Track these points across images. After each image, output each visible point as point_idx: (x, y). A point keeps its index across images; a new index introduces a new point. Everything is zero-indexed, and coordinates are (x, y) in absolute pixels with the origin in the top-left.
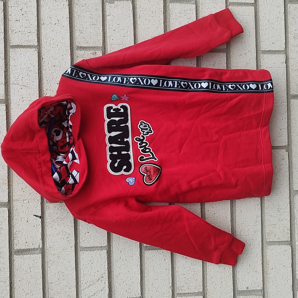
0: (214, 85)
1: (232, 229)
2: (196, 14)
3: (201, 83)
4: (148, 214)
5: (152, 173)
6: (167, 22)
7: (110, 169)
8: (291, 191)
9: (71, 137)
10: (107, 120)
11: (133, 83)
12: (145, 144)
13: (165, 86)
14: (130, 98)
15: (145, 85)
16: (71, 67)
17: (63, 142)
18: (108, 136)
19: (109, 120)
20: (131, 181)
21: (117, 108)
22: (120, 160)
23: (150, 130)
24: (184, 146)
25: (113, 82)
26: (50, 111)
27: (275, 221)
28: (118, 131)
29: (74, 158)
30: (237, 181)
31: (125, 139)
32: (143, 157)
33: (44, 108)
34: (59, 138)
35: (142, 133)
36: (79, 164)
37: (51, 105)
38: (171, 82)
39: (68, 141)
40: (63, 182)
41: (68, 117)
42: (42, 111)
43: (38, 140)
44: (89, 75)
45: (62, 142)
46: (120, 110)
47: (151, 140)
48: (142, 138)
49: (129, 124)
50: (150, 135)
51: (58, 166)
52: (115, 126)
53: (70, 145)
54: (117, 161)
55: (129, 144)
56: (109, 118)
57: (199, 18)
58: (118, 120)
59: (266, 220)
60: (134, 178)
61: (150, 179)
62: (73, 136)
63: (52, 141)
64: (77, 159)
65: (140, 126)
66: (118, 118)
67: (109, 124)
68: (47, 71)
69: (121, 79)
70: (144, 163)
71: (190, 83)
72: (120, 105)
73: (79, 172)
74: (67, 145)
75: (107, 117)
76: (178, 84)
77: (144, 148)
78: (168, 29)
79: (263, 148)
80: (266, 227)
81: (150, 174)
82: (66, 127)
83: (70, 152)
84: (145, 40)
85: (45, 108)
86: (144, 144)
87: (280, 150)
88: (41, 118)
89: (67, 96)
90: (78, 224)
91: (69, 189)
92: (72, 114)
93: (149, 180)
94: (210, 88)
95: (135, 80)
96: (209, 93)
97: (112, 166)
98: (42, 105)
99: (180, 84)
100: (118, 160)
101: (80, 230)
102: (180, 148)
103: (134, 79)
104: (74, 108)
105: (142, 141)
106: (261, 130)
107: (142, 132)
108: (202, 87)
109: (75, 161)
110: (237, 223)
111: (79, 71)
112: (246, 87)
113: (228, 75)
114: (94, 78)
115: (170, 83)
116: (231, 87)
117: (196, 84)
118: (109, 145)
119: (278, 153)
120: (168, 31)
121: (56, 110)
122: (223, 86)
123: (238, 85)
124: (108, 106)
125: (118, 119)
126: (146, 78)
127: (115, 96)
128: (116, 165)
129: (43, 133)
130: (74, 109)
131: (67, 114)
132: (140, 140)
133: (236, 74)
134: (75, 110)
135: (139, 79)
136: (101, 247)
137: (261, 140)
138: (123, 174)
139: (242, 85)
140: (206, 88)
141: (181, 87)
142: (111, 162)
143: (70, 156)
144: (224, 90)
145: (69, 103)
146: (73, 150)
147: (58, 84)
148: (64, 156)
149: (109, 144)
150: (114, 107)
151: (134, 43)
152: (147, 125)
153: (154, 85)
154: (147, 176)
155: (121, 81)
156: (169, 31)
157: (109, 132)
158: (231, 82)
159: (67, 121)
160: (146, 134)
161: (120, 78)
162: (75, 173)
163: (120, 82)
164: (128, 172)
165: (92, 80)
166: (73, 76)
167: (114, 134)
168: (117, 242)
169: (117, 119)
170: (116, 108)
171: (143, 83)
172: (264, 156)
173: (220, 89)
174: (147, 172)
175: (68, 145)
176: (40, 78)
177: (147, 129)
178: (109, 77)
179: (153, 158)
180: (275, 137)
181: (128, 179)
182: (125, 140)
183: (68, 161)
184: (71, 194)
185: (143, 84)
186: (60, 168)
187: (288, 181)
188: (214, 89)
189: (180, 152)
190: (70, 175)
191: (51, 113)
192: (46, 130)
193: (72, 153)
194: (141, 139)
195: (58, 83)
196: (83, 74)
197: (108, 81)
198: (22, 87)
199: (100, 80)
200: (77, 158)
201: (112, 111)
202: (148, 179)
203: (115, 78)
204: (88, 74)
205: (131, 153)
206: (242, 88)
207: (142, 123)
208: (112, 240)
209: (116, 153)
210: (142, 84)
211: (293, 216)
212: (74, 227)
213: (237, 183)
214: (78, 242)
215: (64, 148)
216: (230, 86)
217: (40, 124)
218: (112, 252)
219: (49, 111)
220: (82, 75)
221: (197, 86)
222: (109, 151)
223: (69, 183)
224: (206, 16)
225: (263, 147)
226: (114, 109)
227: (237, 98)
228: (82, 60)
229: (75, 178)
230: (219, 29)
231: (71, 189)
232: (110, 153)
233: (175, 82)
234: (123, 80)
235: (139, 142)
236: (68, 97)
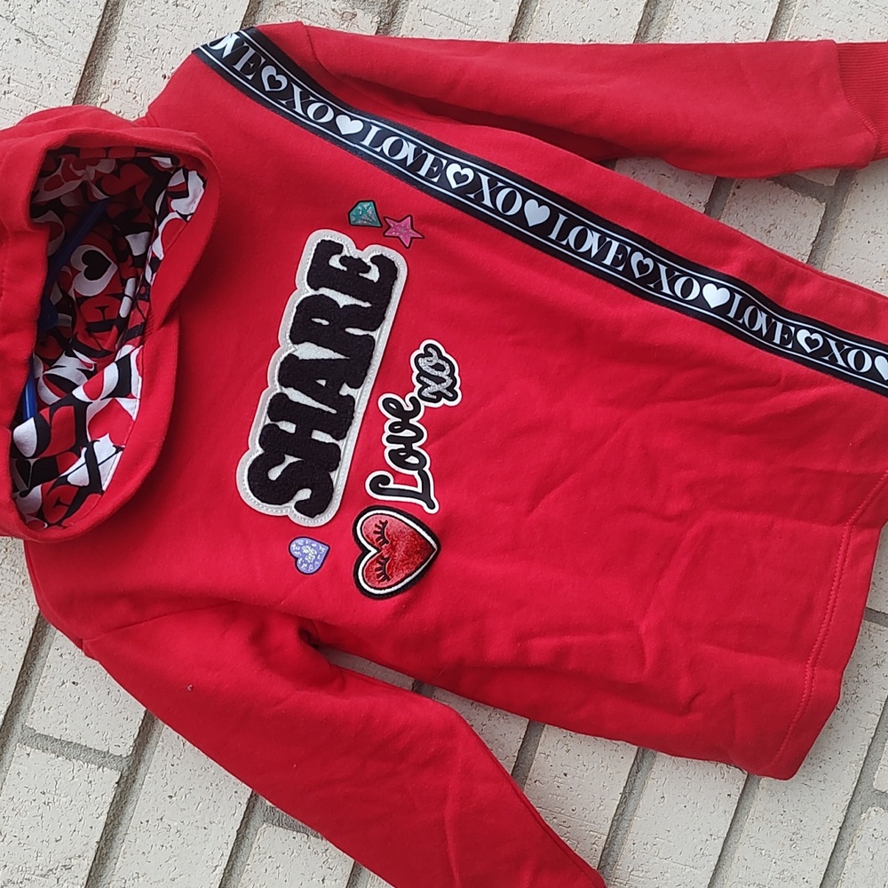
0: (751, 308)
1: (606, 851)
2: (776, 20)
3: (702, 283)
4: (325, 702)
5: (399, 555)
6: (659, 8)
7: (246, 483)
8: (859, 787)
9: (141, 303)
10: (304, 291)
11: (454, 185)
12: (413, 434)
13: (568, 243)
14: (424, 238)
15: (495, 211)
16: (237, 34)
17: (102, 309)
18: (286, 354)
19: (311, 292)
20: (309, 554)
21: (360, 259)
22: (296, 460)
23: (451, 389)
24: (552, 495)
25: (382, 153)
26: (96, 171)
27: (765, 874)
28: (331, 349)
29: (123, 388)
30: (697, 695)
31: (345, 386)
32: (386, 480)
33: (76, 151)
34: (93, 288)
35: (416, 390)
36: (134, 418)
37: (108, 149)
38: (597, 235)
39: (123, 312)
40: (47, 467)
41: (159, 225)
42: (63, 160)
43: (6, 269)
44: (297, 91)
45: (99, 308)
46: (367, 269)
47: (441, 424)
48: (411, 408)
49: (381, 336)
50: (444, 405)
51: (50, 396)
52: (325, 323)
53: (126, 331)
54: (282, 461)
55: (354, 411)
56: (313, 281)
57: (780, 40)
58: (345, 306)
59: (736, 860)
60: (323, 549)
61: (384, 573)
62: (149, 300)
63: (61, 290)
64: (134, 398)
65: (420, 360)
66: (347, 296)
67: (307, 307)
68: (142, 12)
69: (417, 152)
70: (382, 504)
71: (663, 269)
72: (375, 250)
73: (122, 449)
74: (115, 328)
75: (308, 281)
76: (620, 256)
77: (402, 446)
78: (653, 32)
79: (834, 606)
80: (729, 883)
81: (392, 557)
82: (135, 254)
83: (113, 361)
84: (554, 41)
85: (78, 156)
86: (407, 433)
87: (882, 628)
88: (49, 188)
89: (183, 140)
90: (48, 639)
91: (58, 503)
92: (178, 217)
93: (379, 576)
94: (732, 315)
95: (466, 177)
96: (721, 331)
97: (258, 472)
98: (71, 138)
99: (627, 259)
100: (290, 460)
101: (47, 664)
102: (536, 498)
103: (464, 172)
104: (195, 197)
105: (405, 417)
106: (849, 537)
107: (418, 386)
108: (701, 300)
109: (125, 403)
110: (630, 836)
111: (263, 60)
112: (859, 360)
113: (809, 291)
114: (311, 110)
115: (592, 241)
116: (808, 340)
117: (683, 279)
118: (274, 387)
119: (870, 636)
120: (650, 40)
121: (119, 177)
122: (780, 326)
123: (832, 343)
124: (327, 239)
125: (346, 303)
126: (509, 185)
127: (368, 208)
128: (275, 474)
129: (35, 248)
130: (193, 201)
131: (157, 210)
132: (399, 411)
133: (841, 299)
134: (195, 206)
135: (485, 179)
136: (106, 754)
137: (837, 574)
138: (287, 516)
139: (846, 347)
140: (718, 310)
141: (628, 272)
142: (260, 456)
143: (111, 374)
144: (777, 340)
145: (181, 171)
146: (129, 355)
147: (167, 81)
148: (89, 366)
149: (277, 383)
150: (350, 249)
151: (510, 37)
152: (447, 367)
153: (530, 225)
154: (377, 561)
155: (410, 161)
156: (656, 42)
157: (296, 338)
158: (814, 323)
159: (146, 233)
160: (431, 396)
161: (413, 147)
162: (104, 448)
163: (408, 163)
164: (312, 515)
165: (302, 113)
166: (235, 71)
167: (308, 351)
168: (170, 755)
169: (343, 300)
170: (356, 257)
171: (493, 201)
172: (826, 634)
173: (764, 331)
174: (381, 544)
175: (118, 329)
176: (103, 29)
177: (439, 380)
178: (371, 128)
179: (424, 495)
180: (881, 576)
181: (300, 541)
182: (346, 390)
183: (94, 393)
184: (59, 523)
185: (490, 205)
186: (55, 406)
187: (867, 747)
188: (743, 325)
189: (531, 511)
190: (84, 450)
191: (100, 180)
192: (50, 240)
193: (124, 366)
194: (406, 409)
195: (169, 74)
196: (279, 78)
197: (363, 143)
198: (22, 36)
199: (332, 125)
200: (134, 393)
201: (335, 262)
202: (377, 570)
203: (393, 139)
204: (295, 87)
205: (348, 447)
206: (846, 361)
207: (430, 350)
208: (152, 742)
209: (289, 427)
210: (487, 202)
211: (833, 877)
212: (27, 646)
213: (693, 700)
214: (24, 707)
215: (95, 334)
216: (802, 336)
217: (35, 209)
218: (137, 786)
219: (91, 171)
220: (271, 78)
221: (687, 288)
222: (268, 412)
223: (69, 479)
224: (806, 40)
225: (835, 602)
226: (346, 256)
227: (815, 392)
228: (291, 21)
229: (100, 467)
230: (840, 109)
231: (69, 503)
232: (268, 421)
233: (611, 242)
234: (420, 159)
235: (393, 419)
236: (186, 146)
